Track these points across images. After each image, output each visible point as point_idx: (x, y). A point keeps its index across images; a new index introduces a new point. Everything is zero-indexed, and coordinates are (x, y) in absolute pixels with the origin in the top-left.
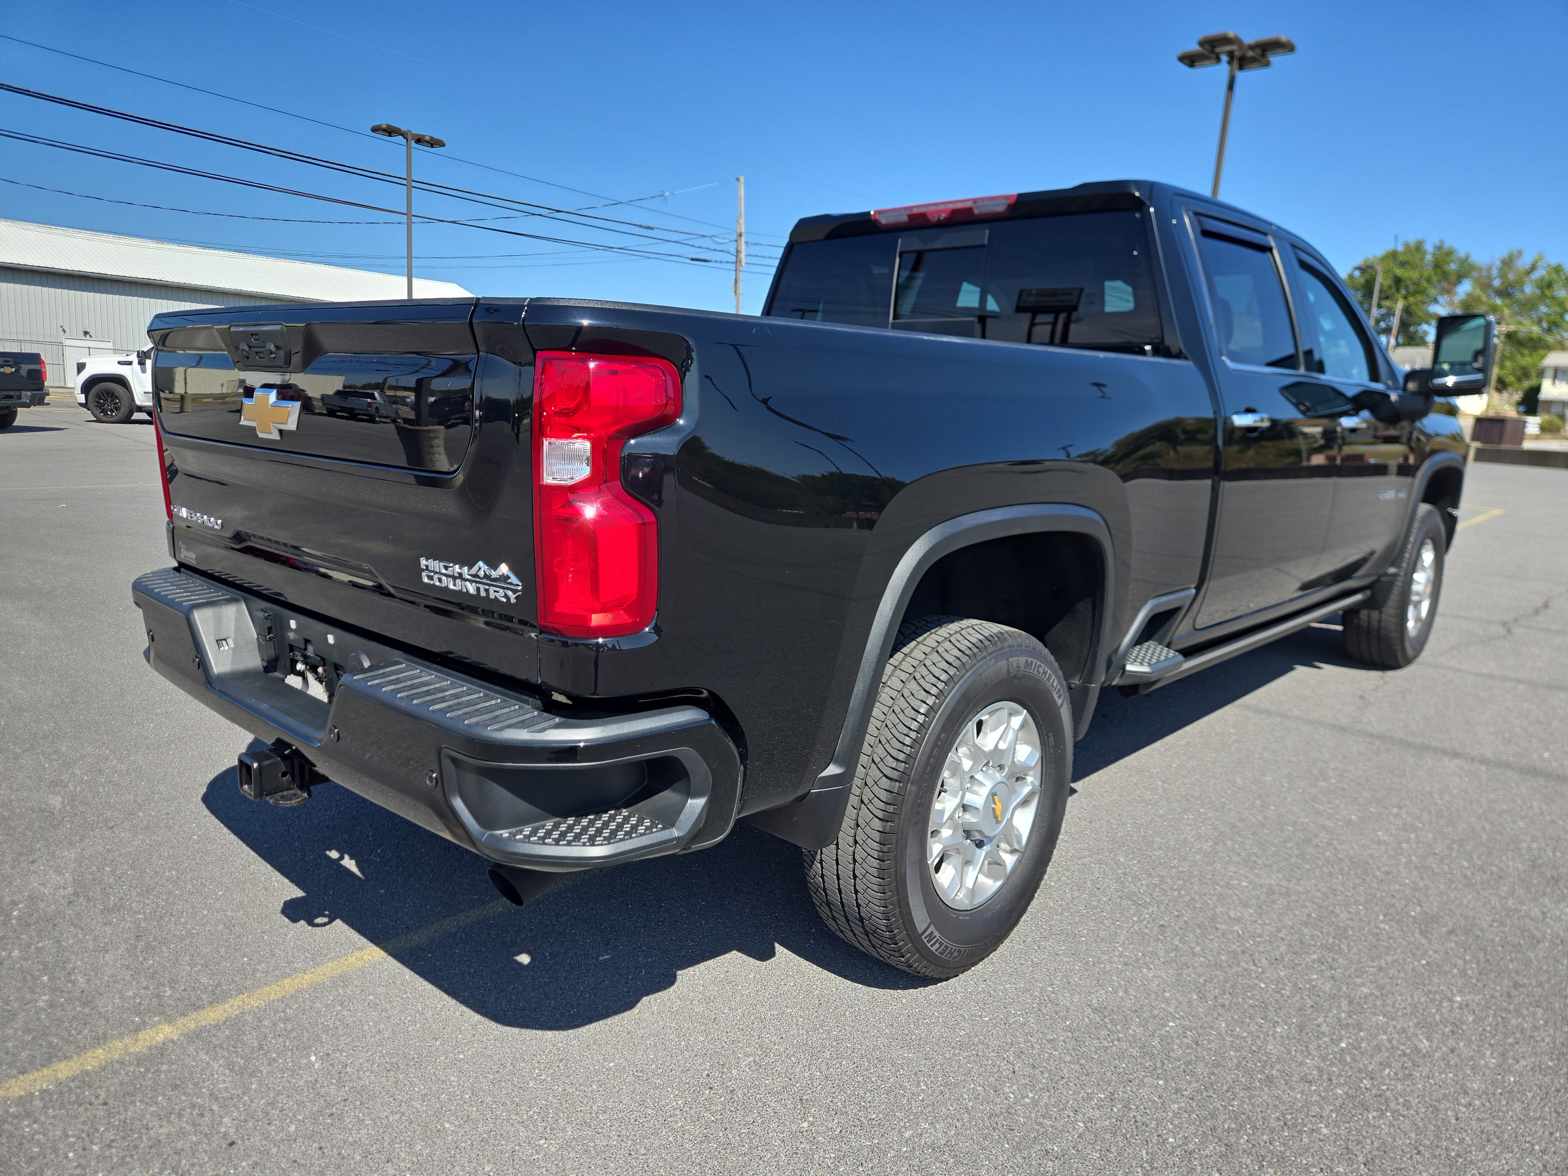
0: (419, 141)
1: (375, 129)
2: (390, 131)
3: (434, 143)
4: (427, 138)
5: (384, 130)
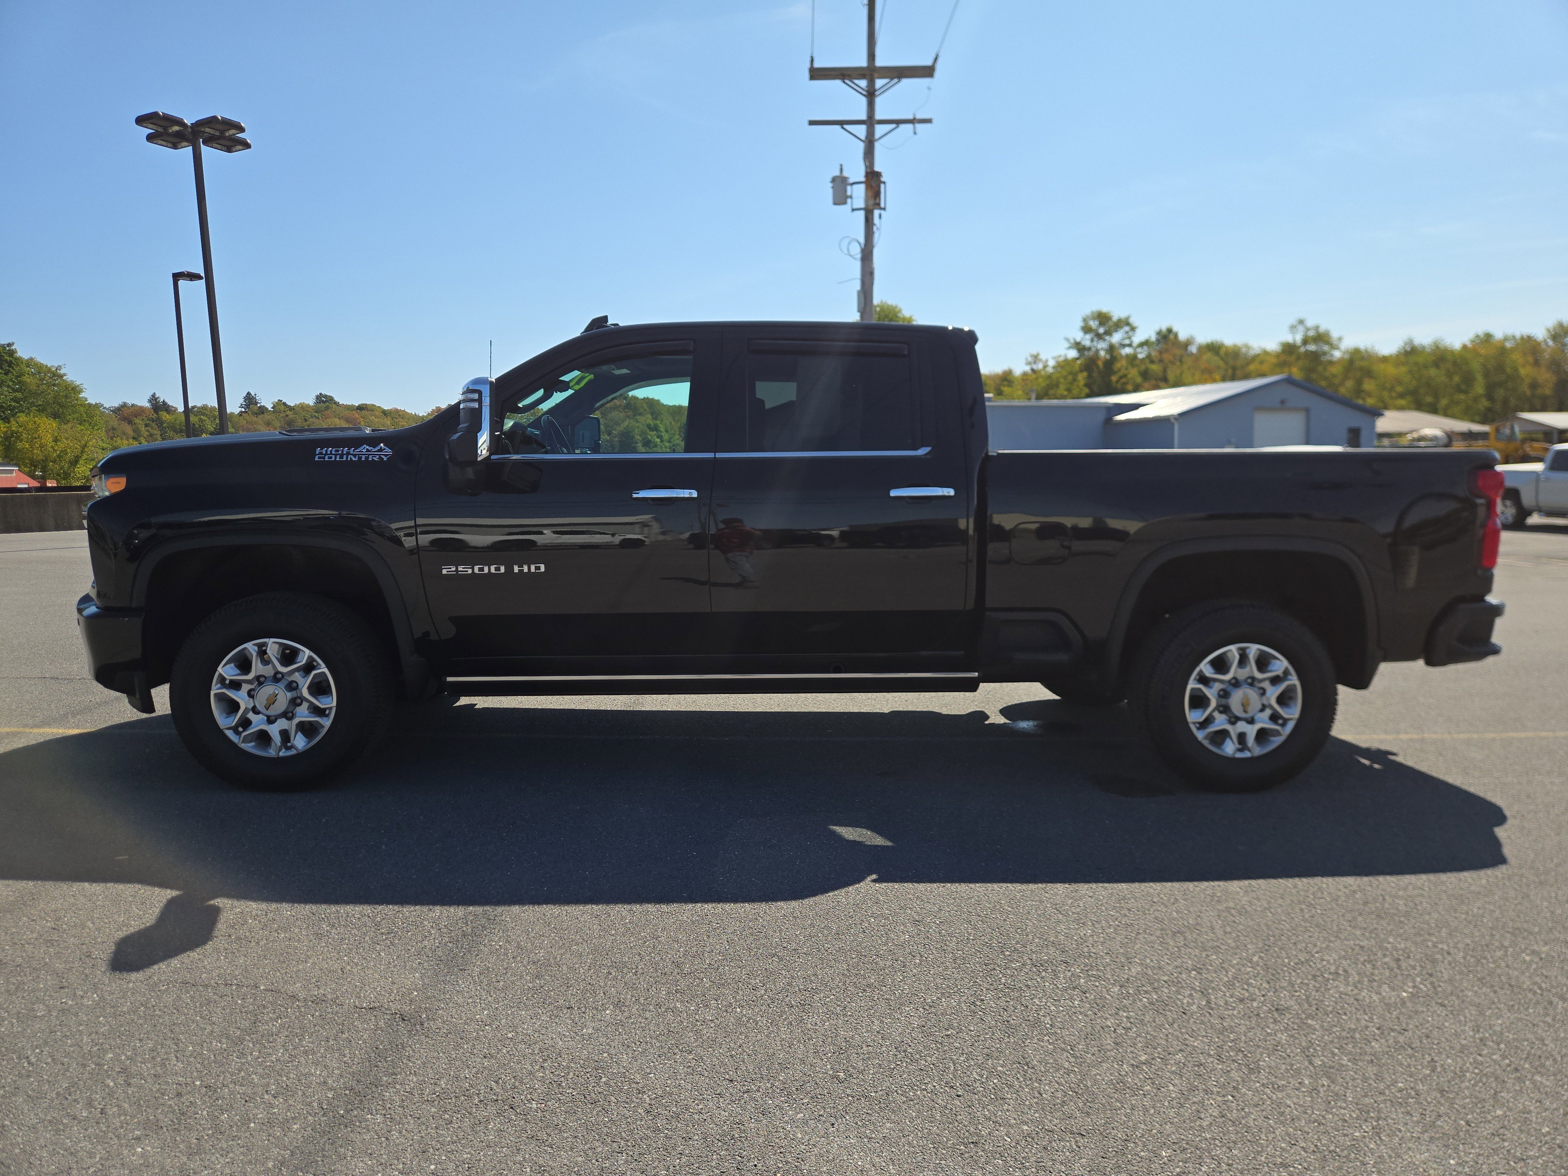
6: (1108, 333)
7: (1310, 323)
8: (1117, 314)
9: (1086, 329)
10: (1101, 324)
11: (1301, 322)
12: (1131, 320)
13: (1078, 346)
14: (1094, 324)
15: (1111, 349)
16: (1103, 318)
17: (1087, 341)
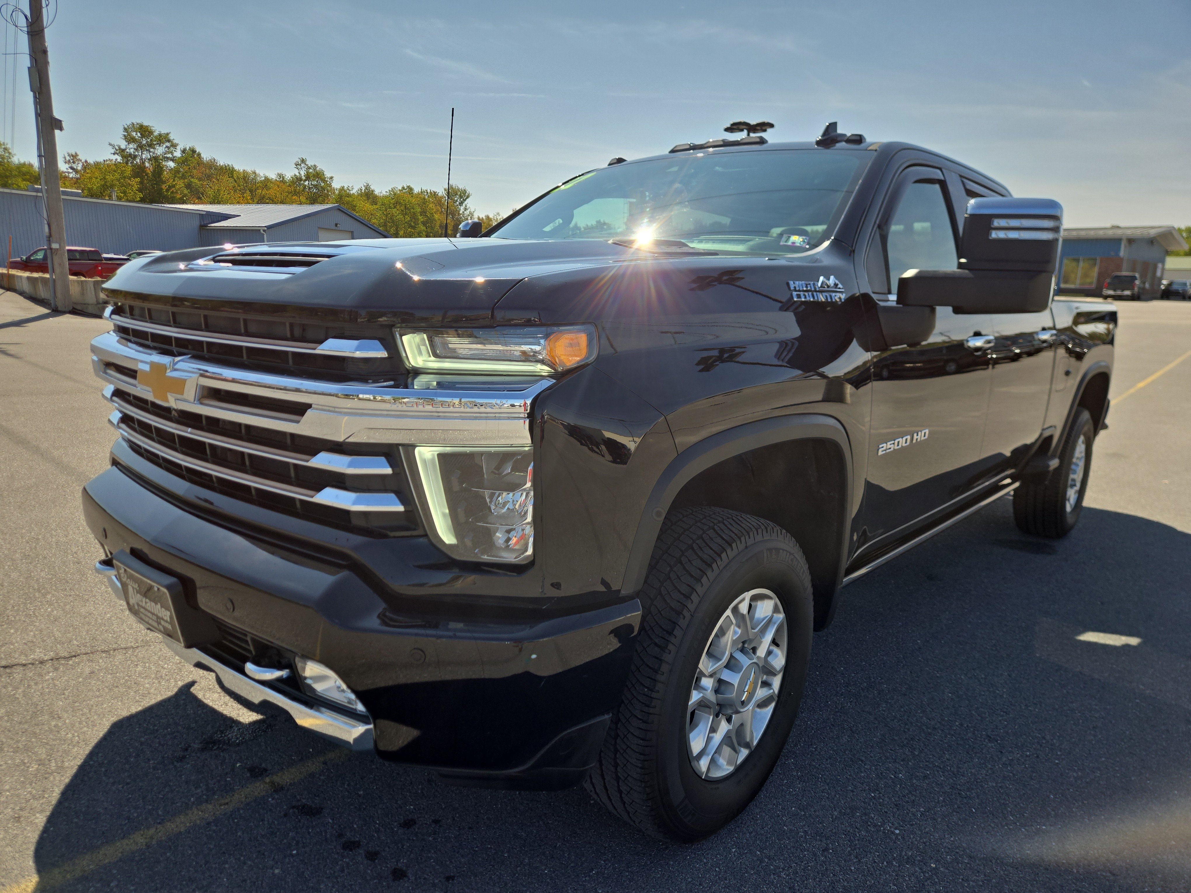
6: (151, 145)
7: (310, 163)
8: (158, 129)
9: (130, 139)
10: (143, 136)
11: (303, 161)
12: (171, 137)
13: (121, 151)
14: (137, 135)
15: (155, 159)
16: (145, 131)
17: (131, 148)
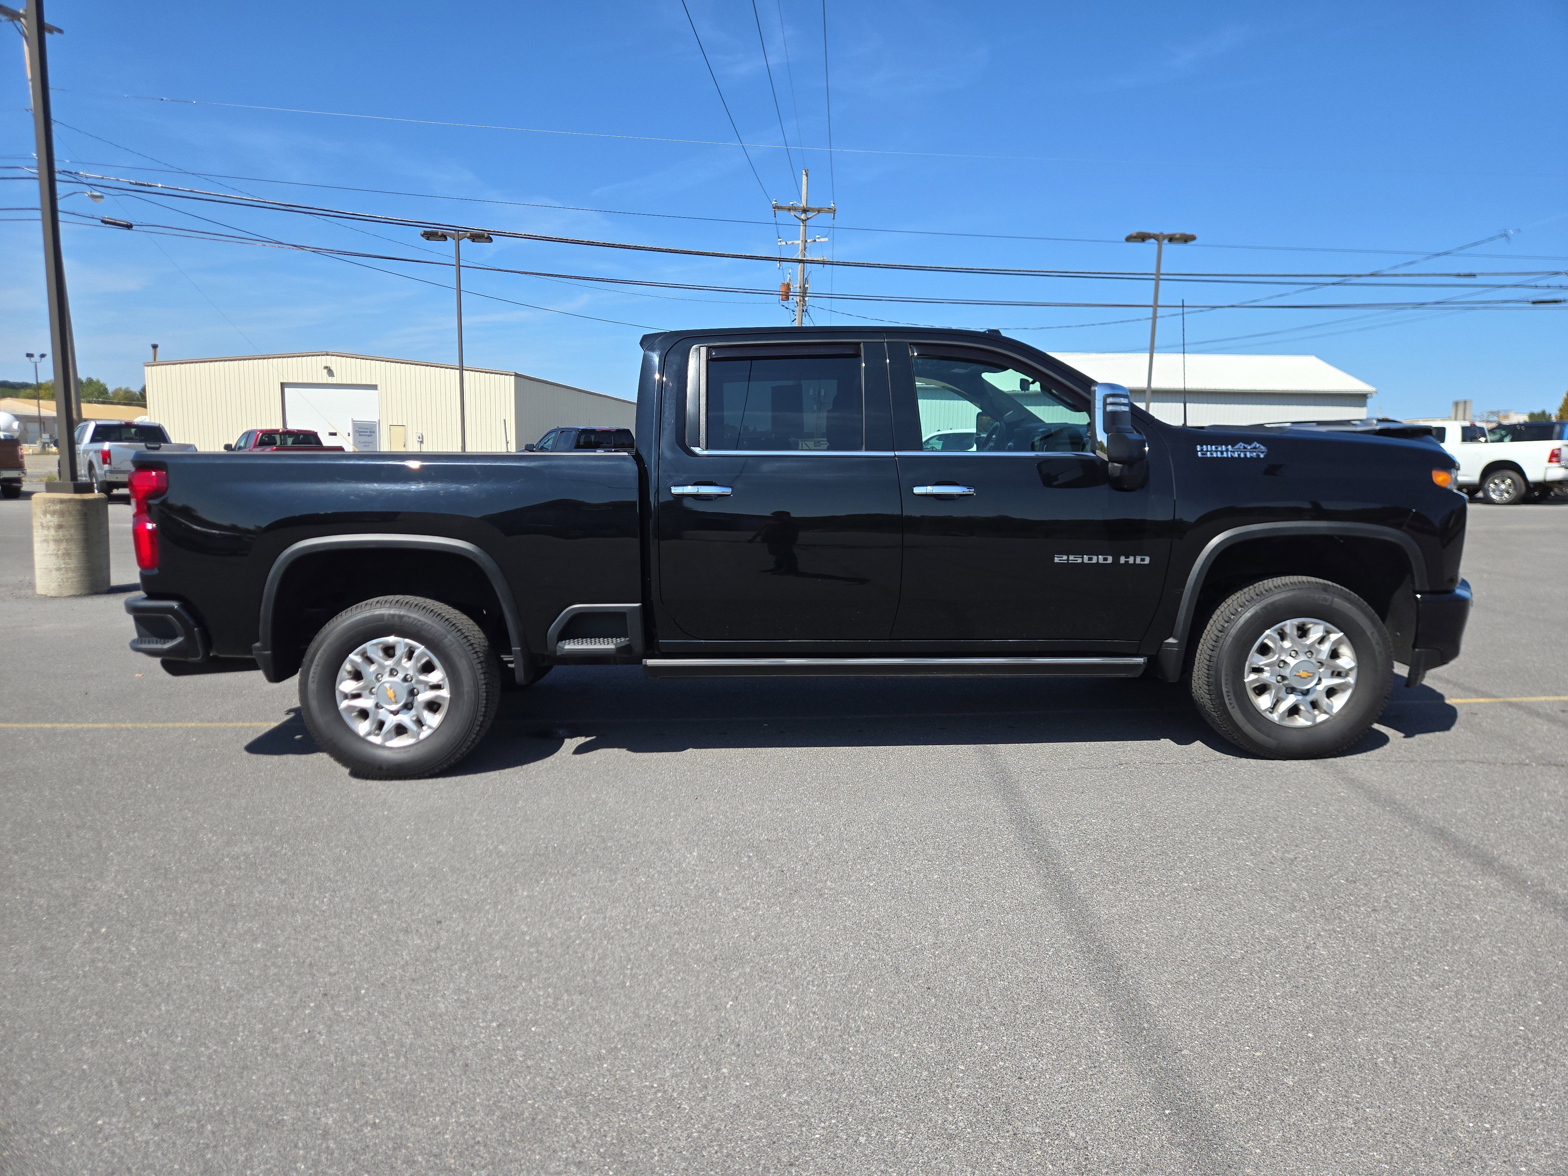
0: (1172, 239)
1: (1129, 239)
2: (1142, 237)
3: (1186, 239)
4: (1178, 236)
5: (1135, 237)
